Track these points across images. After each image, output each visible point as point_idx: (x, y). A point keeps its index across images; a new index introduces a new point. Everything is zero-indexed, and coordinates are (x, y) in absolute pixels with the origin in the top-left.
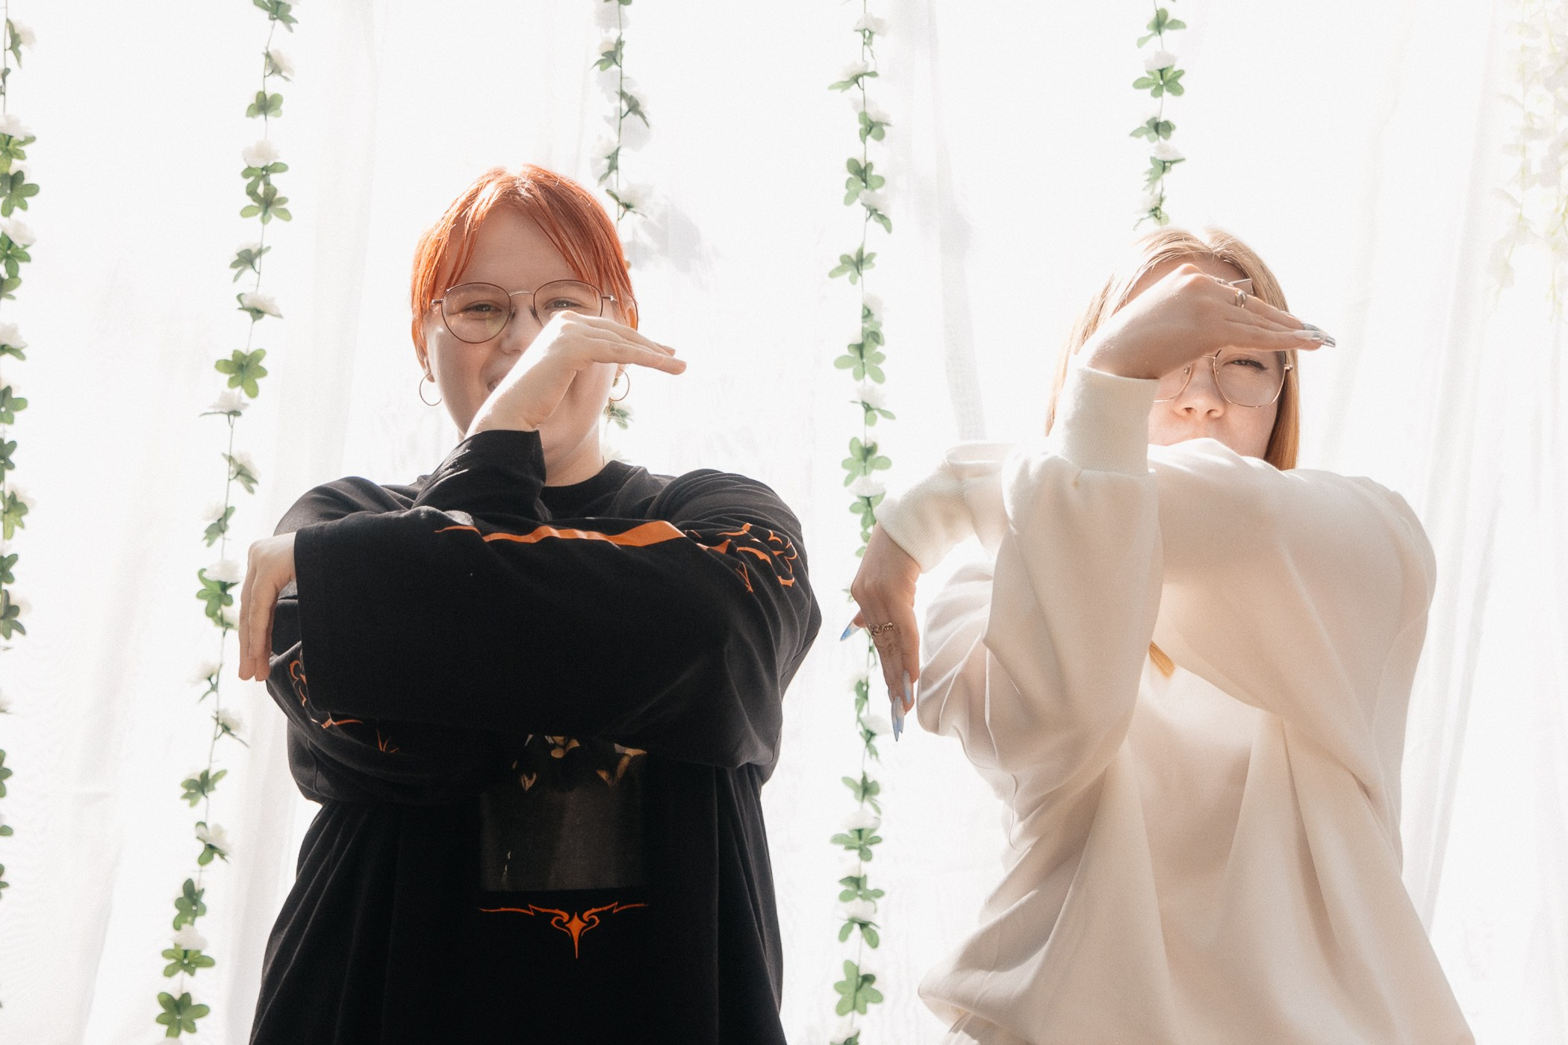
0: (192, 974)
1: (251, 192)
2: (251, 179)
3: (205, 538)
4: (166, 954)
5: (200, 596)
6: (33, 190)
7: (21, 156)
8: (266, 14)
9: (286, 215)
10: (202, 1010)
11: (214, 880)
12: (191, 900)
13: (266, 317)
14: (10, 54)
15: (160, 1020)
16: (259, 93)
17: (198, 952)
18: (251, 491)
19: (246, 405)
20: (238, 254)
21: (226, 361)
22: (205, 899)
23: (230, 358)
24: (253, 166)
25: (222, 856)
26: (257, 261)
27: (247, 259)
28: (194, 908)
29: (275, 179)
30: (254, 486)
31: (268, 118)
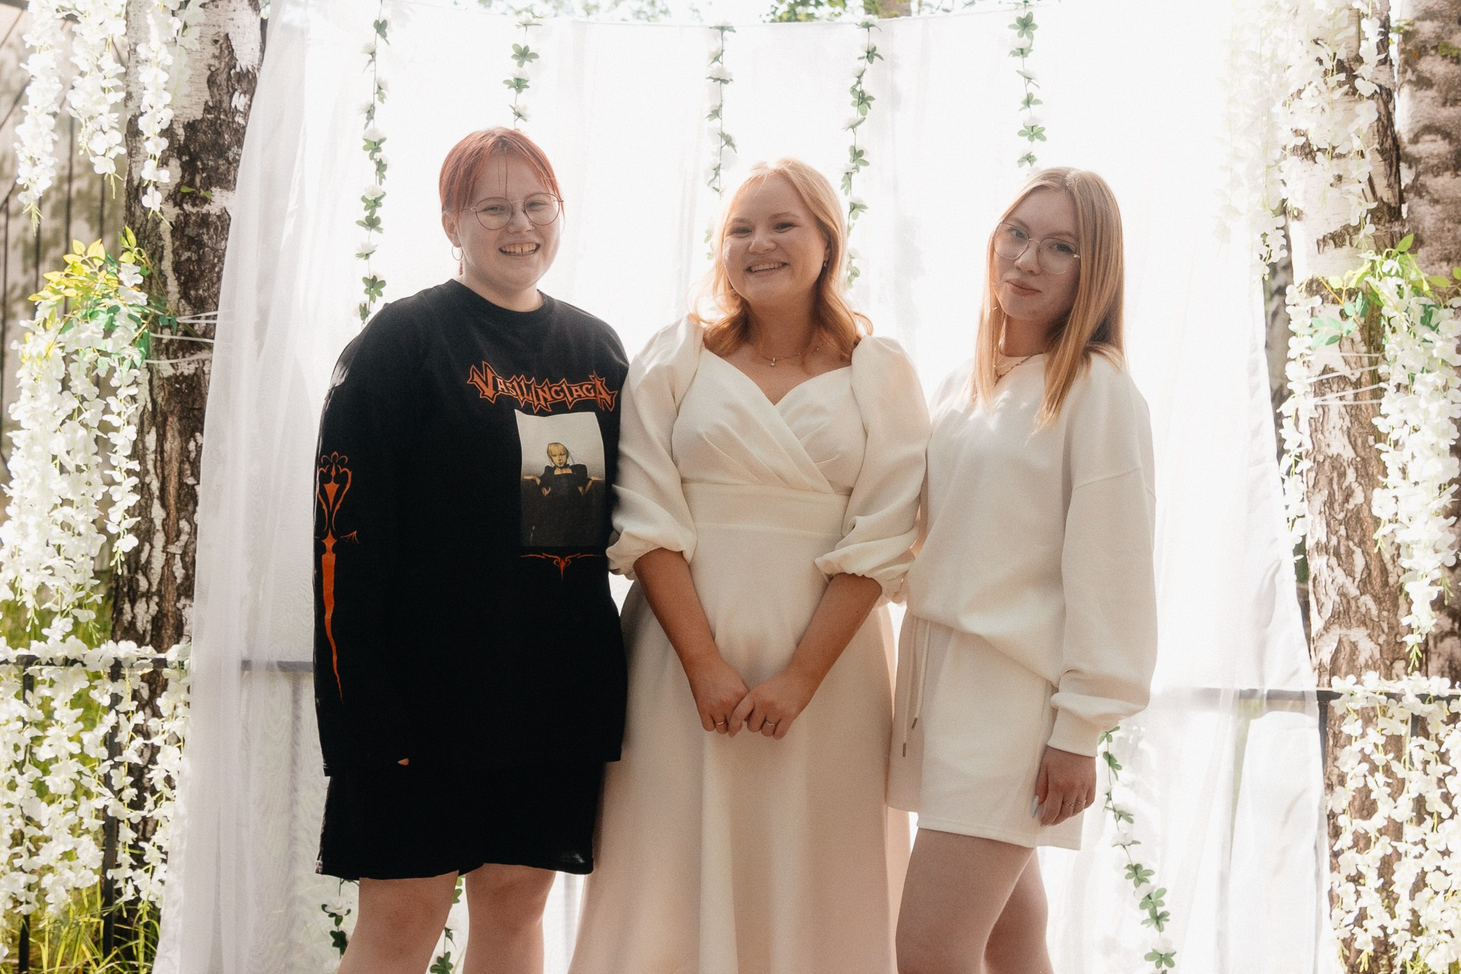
7: (380, 150)
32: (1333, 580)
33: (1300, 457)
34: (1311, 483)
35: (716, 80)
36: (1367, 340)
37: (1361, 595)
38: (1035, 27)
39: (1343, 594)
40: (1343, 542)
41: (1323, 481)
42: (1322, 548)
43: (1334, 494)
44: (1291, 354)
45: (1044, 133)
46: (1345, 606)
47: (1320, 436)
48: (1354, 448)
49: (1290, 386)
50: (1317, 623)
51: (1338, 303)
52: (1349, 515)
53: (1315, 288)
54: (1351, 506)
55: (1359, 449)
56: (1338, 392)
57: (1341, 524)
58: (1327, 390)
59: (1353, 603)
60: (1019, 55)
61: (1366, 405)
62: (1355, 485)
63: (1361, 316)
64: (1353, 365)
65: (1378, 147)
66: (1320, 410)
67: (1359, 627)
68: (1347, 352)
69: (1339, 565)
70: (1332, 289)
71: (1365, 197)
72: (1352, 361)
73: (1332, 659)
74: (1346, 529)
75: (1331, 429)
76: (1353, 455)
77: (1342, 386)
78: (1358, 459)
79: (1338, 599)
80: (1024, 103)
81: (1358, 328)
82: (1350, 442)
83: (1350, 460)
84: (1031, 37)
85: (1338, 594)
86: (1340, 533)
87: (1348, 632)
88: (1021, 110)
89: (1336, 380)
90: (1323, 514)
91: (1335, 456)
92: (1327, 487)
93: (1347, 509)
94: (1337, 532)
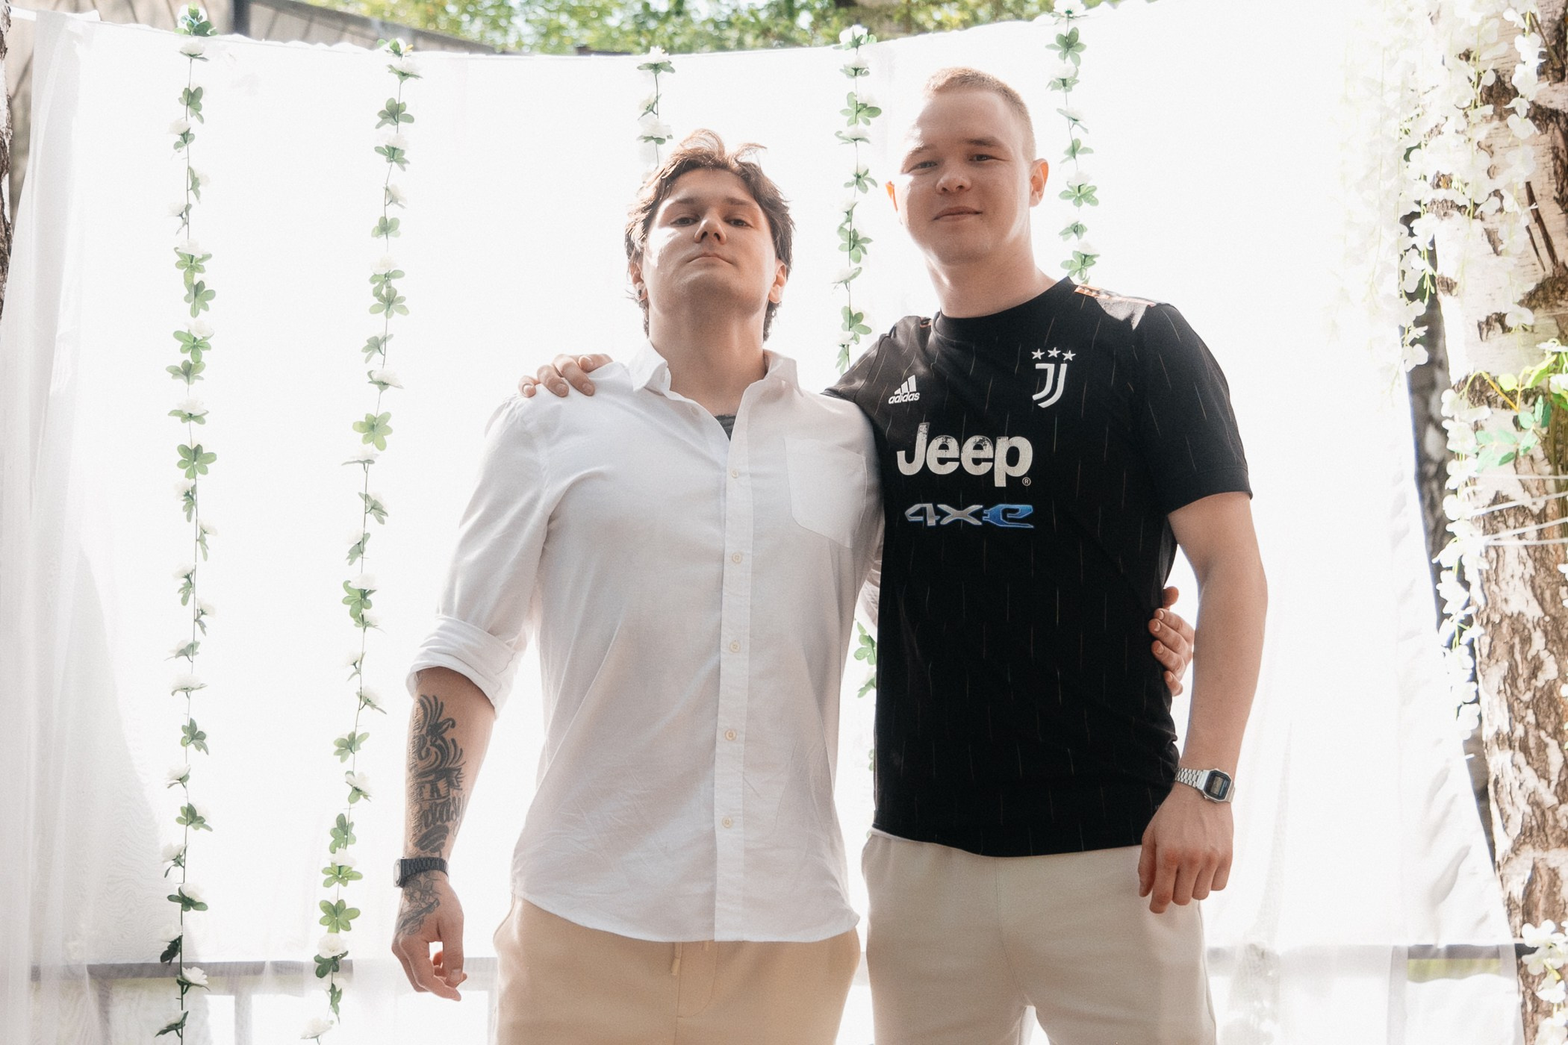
0: (345, 885)
1: (377, 293)
2: (377, 284)
3: (348, 558)
4: (325, 871)
5: (346, 601)
6: (211, 294)
7: (201, 270)
8: (384, 158)
9: (404, 310)
10: (355, 913)
11: (358, 814)
12: (343, 829)
13: (390, 387)
14: (191, 192)
15: (322, 922)
16: (382, 217)
17: (350, 868)
18: (382, 522)
19: (377, 455)
20: (368, 341)
21: (361, 423)
22: (354, 831)
23: (364, 421)
24: (377, 274)
25: (366, 796)
26: (382, 347)
27: (376, 345)
28: (346, 836)
29: (395, 283)
30: (385, 517)
31: (389, 237)
32: (1521, 784)
33: (1468, 621)
34: (1485, 651)
35: (648, 139)
36: (1553, 456)
37: (1560, 804)
38: (1082, 47)
39: (1535, 803)
40: (1532, 732)
41: (1501, 650)
42: (1505, 741)
43: (1517, 667)
44: (1450, 484)
45: (1095, 194)
46: (1539, 819)
47: (1494, 587)
48: (1541, 603)
49: (1449, 528)
50: (1503, 844)
51: (1511, 408)
52: (1538, 695)
53: (1478, 388)
54: (1540, 682)
55: (1548, 605)
56: (1515, 528)
57: (1528, 708)
58: (1501, 525)
59: (1549, 815)
60: (1060, 89)
61: (1554, 545)
62: (1544, 654)
63: (1542, 426)
64: (1534, 491)
65: (1557, 195)
66: (1493, 554)
67: (1559, 847)
68: (1526, 473)
69: (1528, 763)
70: (1501, 389)
71: (1542, 263)
72: (1533, 486)
73: (1524, 894)
74: (1535, 714)
75: (1508, 577)
76: (1538, 612)
77: (1521, 520)
78: (1547, 619)
79: (1528, 809)
80: (1066, 152)
81: (1539, 441)
82: (1535, 596)
83: (1536, 620)
84: (1077, 61)
85: (1528, 803)
86: (1527, 719)
87: (1545, 855)
88: (1063, 162)
89: (1512, 512)
90: (1503, 695)
91: (1515, 615)
92: (1506, 656)
93: (1536, 688)
94: (1523, 718)
